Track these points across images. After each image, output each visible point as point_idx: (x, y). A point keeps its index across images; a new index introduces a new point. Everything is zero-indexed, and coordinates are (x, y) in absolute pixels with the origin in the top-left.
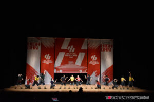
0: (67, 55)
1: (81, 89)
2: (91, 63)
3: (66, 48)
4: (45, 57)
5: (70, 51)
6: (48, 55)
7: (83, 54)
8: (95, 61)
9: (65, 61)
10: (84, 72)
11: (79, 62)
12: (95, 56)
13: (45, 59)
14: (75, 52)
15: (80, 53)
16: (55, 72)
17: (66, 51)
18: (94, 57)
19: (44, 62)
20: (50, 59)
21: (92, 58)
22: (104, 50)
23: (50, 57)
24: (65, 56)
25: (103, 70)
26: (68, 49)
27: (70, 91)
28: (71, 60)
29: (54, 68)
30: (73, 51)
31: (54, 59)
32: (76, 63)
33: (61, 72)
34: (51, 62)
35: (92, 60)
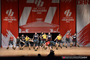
0: (34, 11)
1: (52, 53)
2: (64, 20)
3: (33, 2)
4: (7, 13)
5: (38, 5)
6: (11, 10)
7: (55, 9)
8: (69, 18)
9: (32, 18)
10: (55, 32)
11: (49, 19)
12: (69, 10)
13: (7, 16)
14: (43, 6)
15: (50, 8)
16: (20, 32)
17: (33, 5)
18: (68, 13)
19: (6, 20)
20: (14, 16)
21: (65, 13)
22: (81, 3)
23: (13, 13)
24: (31, 12)
25: (79, 29)
26: (36, 3)
27: (39, 55)
28: (39, 16)
29: (19, 27)
30: (42, 5)
31: (18, 15)
32: (46, 21)
33: (27, 31)
34: (15, 20)
35: (65, 16)
